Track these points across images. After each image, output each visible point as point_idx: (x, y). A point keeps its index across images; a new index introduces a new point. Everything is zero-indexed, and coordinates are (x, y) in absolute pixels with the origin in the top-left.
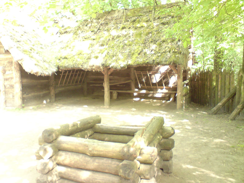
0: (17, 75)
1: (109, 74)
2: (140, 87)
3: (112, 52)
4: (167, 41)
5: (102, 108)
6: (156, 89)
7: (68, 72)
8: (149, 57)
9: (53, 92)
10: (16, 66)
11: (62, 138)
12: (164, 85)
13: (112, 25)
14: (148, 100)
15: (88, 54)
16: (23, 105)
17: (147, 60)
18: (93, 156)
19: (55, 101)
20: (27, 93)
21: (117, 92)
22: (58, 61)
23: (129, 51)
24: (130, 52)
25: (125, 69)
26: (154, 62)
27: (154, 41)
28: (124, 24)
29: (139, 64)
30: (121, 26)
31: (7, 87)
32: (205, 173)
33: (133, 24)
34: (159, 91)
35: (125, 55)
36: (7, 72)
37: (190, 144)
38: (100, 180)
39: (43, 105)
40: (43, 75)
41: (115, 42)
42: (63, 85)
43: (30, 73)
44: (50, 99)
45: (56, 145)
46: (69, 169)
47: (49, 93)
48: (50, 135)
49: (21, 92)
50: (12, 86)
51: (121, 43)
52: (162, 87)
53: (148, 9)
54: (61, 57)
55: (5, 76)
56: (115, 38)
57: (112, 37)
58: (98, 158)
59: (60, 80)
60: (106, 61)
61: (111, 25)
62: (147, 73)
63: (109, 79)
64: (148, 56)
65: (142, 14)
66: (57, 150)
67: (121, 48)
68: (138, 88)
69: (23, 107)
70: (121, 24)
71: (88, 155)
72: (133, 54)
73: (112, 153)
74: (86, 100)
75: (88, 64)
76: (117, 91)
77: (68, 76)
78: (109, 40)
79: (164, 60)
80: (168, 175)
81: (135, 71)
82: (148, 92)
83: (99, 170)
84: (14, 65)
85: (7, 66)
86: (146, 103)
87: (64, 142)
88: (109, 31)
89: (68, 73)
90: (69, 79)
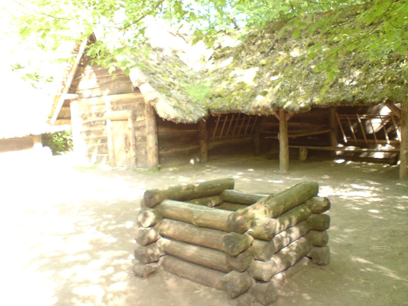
0: (150, 122)
1: (287, 119)
2: (346, 141)
3: (289, 85)
4: (380, 63)
5: (275, 173)
6: (374, 145)
7: (227, 117)
8: (348, 92)
9: (204, 148)
10: (149, 109)
11: (168, 203)
12: (387, 138)
13: (294, 41)
14: (358, 163)
15: (253, 89)
16: (159, 166)
17: (343, 95)
18: (201, 226)
19: (207, 162)
20: (165, 148)
21: (307, 149)
22: (208, 101)
23: (316, 81)
24: (318, 84)
25: (307, 111)
26: (354, 100)
27: (358, 65)
28: (312, 38)
29: (330, 103)
30: (307, 41)
31: (138, 140)
32: (380, 271)
33: (327, 38)
34: (380, 147)
35: (309, 89)
36: (139, 119)
37: (384, 231)
38: (208, 257)
39: (189, 166)
40: (185, 122)
41: (295, 69)
42: (220, 137)
43: (166, 120)
44: (200, 157)
45: (160, 210)
46: (174, 243)
47: (199, 149)
48: (151, 197)
49: (156, 146)
50: (144, 139)
51: (305, 70)
52: (384, 141)
53: (354, 10)
54: (213, 95)
55: (136, 123)
56: (296, 62)
57: (291, 61)
58: (207, 229)
59: (216, 129)
60: (278, 99)
61: (292, 41)
62: (356, 117)
63: (287, 127)
64: (345, 89)
65: (343, 20)
66: (161, 217)
67: (303, 77)
68: (343, 142)
69: (159, 169)
70: (308, 38)
71: (193, 224)
72: (322, 87)
73: (220, 223)
74: (257, 160)
75: (251, 105)
76: (307, 147)
77: (228, 123)
78: (287, 65)
79: (371, 95)
80: (319, 268)
81: (337, 114)
82: (359, 149)
83: (206, 245)
84: (147, 108)
85: (138, 110)
86: (353, 167)
87: (169, 207)
88: (288, 50)
89: (228, 119)
90: (229, 127)
